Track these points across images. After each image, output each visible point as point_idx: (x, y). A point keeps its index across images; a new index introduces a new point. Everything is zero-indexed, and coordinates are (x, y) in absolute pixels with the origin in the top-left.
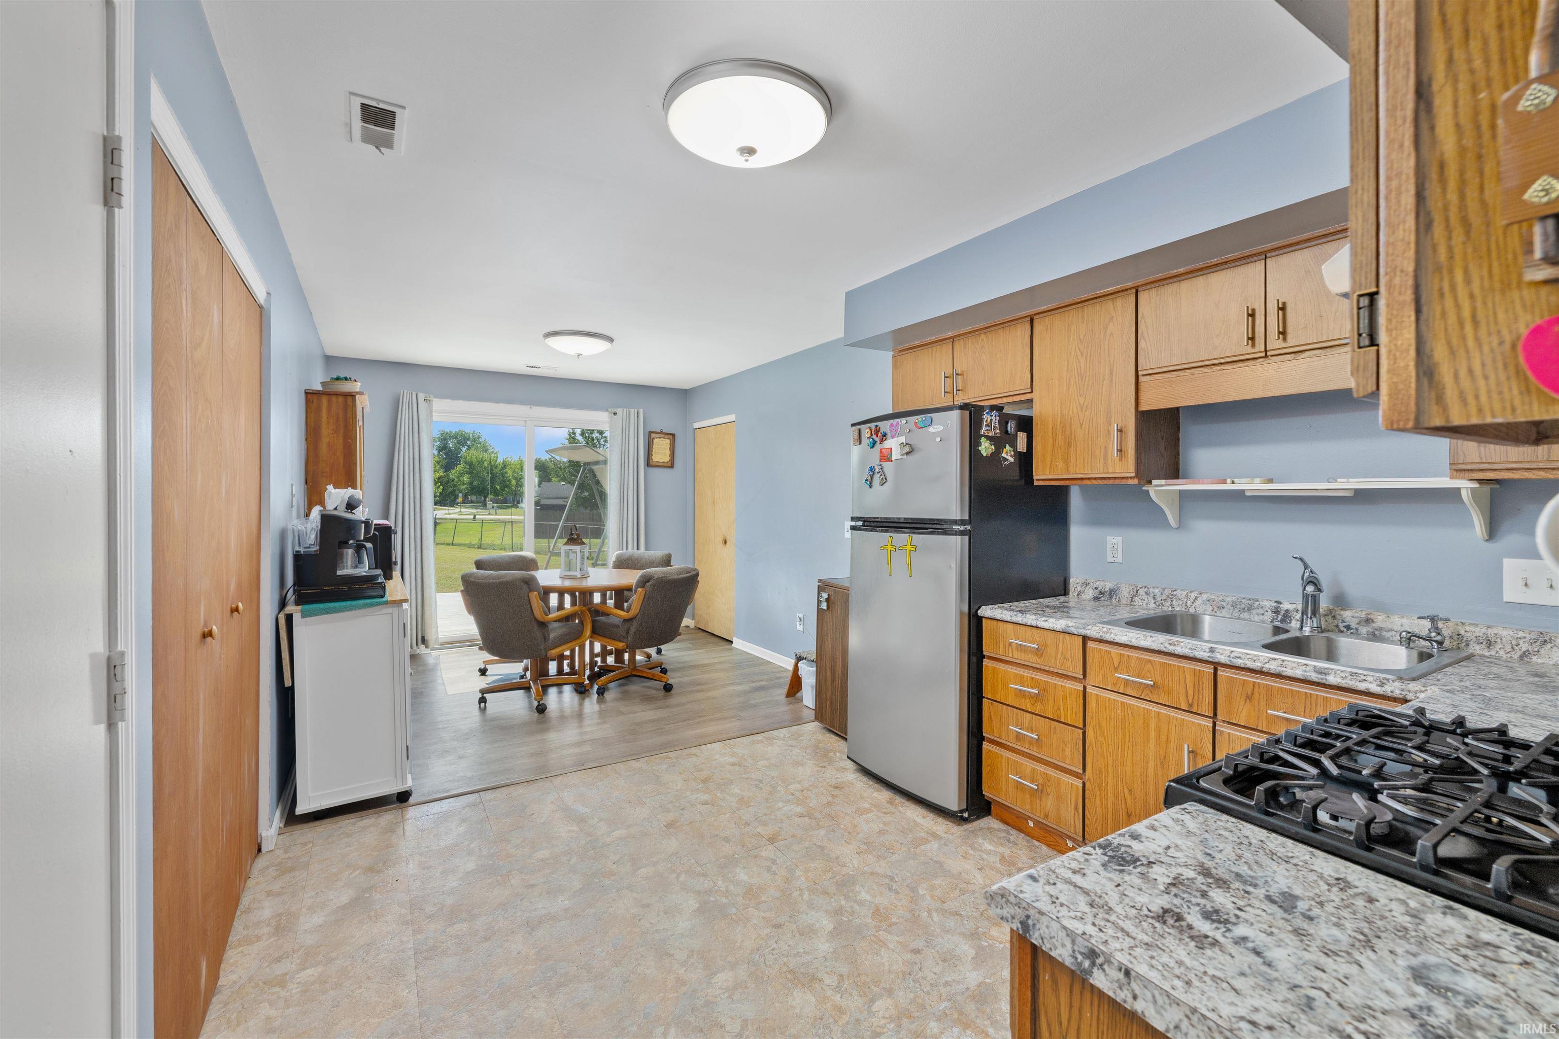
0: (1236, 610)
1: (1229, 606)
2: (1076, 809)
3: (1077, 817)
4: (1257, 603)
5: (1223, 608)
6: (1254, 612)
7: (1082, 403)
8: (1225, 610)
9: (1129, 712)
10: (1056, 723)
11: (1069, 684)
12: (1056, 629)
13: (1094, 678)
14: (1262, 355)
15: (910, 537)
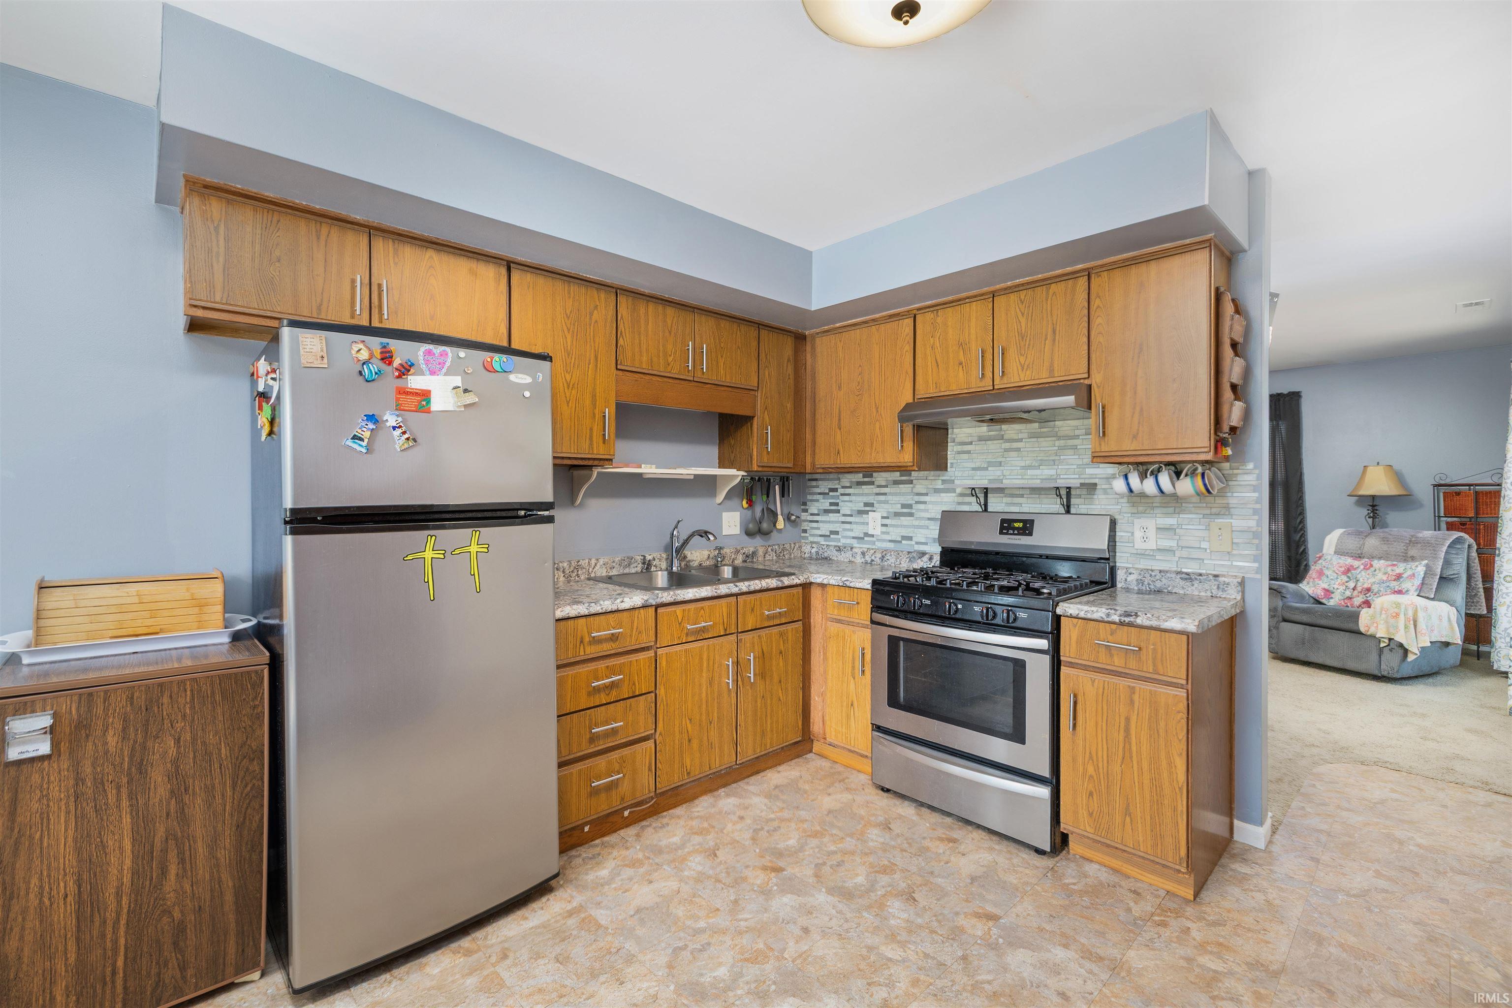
0: (622, 567)
1: (617, 566)
2: (650, 770)
3: (650, 776)
4: (634, 559)
6: (632, 566)
7: (568, 380)
9: (690, 656)
10: (631, 700)
11: (642, 656)
12: (636, 606)
13: (664, 640)
14: (692, 379)
15: (476, 532)
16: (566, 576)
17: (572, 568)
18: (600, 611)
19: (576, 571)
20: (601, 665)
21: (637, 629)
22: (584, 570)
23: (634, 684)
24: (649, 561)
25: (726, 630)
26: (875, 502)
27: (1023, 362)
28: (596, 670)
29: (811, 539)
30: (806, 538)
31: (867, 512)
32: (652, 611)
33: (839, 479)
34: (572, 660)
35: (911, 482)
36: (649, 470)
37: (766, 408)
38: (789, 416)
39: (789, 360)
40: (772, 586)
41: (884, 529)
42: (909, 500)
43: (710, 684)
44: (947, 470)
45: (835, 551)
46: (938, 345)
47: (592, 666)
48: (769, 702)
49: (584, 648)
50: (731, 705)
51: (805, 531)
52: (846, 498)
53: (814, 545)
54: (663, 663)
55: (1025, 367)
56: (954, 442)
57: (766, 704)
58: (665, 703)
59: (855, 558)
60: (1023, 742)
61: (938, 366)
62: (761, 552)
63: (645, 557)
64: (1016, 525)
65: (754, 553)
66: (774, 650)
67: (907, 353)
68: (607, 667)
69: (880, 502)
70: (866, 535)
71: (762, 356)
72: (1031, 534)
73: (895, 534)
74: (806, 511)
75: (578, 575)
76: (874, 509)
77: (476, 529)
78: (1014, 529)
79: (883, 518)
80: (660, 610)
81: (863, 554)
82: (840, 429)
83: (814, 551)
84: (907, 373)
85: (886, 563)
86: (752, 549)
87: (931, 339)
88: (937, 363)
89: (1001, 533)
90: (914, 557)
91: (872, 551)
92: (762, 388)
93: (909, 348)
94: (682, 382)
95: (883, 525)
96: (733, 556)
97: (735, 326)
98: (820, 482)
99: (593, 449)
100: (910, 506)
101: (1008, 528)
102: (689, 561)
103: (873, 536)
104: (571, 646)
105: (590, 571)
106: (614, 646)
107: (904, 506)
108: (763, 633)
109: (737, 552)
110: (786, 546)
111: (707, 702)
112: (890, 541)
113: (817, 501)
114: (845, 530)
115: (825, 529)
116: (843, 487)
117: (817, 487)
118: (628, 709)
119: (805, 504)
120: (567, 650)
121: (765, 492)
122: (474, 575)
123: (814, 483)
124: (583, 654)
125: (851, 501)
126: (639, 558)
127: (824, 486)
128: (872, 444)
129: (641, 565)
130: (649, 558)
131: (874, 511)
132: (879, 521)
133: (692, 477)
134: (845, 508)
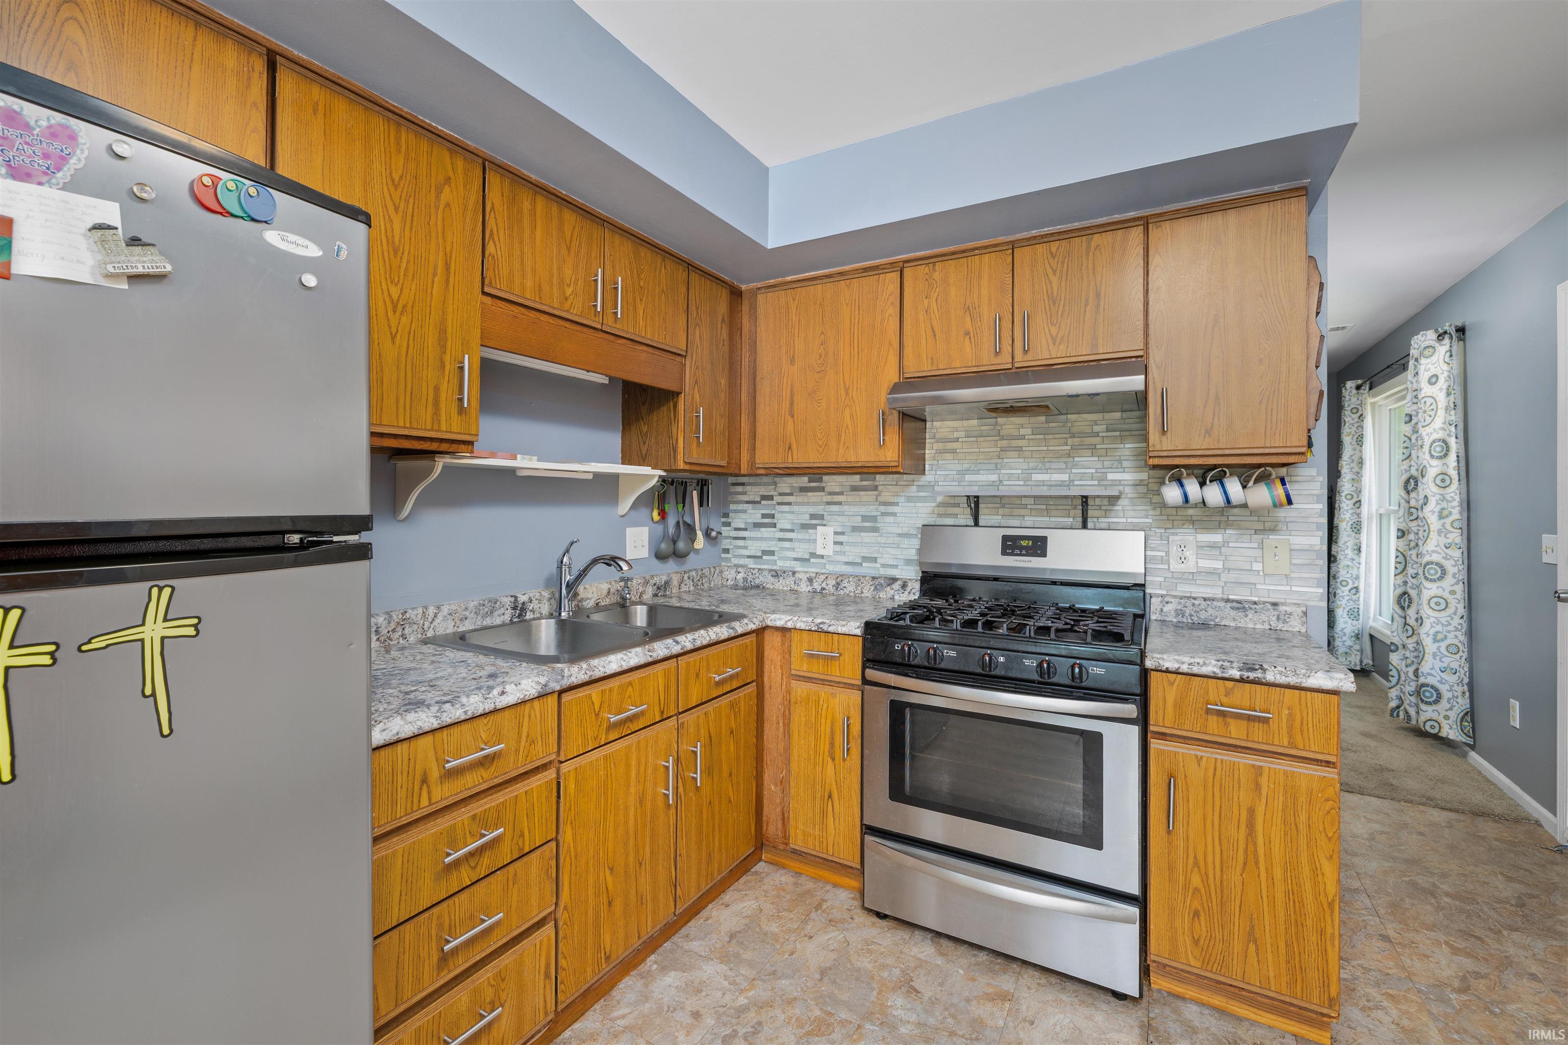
0: (479, 617)
1: (472, 615)
2: (547, 975)
4: (499, 603)
5: (466, 619)
6: (496, 614)
7: (395, 297)
8: (468, 621)
9: (612, 764)
10: (515, 865)
11: (536, 782)
12: (527, 698)
13: (572, 747)
14: (599, 327)
15: (161, 589)
16: (382, 639)
17: (393, 626)
18: (463, 717)
19: (399, 629)
20: (463, 815)
21: (528, 736)
22: (415, 627)
23: (522, 835)
24: (523, 603)
25: (662, 713)
26: (825, 513)
27: (1054, 334)
28: (453, 828)
29: (735, 561)
30: (729, 560)
31: (814, 527)
32: (552, 701)
33: (775, 484)
34: (405, 820)
35: (875, 488)
36: (526, 463)
37: (696, 382)
38: (723, 395)
39: (723, 321)
40: (723, 637)
41: (838, 548)
42: (871, 510)
43: (641, 803)
44: (924, 474)
45: (770, 577)
46: (935, 309)
47: (443, 823)
48: (717, 808)
49: (429, 793)
50: (669, 827)
51: (727, 551)
52: (785, 508)
53: (740, 570)
54: (569, 787)
55: (1058, 340)
56: (934, 438)
57: (713, 813)
58: (573, 853)
59: (798, 585)
60: (1099, 847)
61: (935, 335)
62: (675, 583)
63: (516, 598)
64: (1024, 543)
65: (667, 583)
66: (724, 730)
67: (891, 318)
68: (474, 817)
69: (832, 514)
70: (813, 555)
71: (693, 308)
72: (1044, 554)
73: (853, 553)
74: (728, 524)
75: (403, 636)
76: (825, 522)
77: (162, 583)
78: (1021, 548)
79: (836, 533)
80: (566, 698)
81: (810, 580)
82: (793, 416)
83: (740, 576)
84: (890, 344)
85: (842, 592)
86: (664, 578)
87: (926, 302)
88: (934, 332)
89: (1004, 553)
90: (881, 585)
91: (823, 577)
92: (692, 354)
93: (894, 311)
94: (585, 330)
95: (835, 543)
96: (641, 589)
97: (659, 259)
98: (748, 488)
99: (439, 422)
100: (874, 519)
101: (1013, 547)
102: (582, 600)
103: (822, 557)
104: (402, 794)
105: (426, 627)
106: (485, 775)
107: (865, 518)
108: (709, 707)
109: (646, 583)
110: (706, 571)
111: (636, 833)
112: (847, 563)
113: (745, 511)
114: (783, 549)
115: (755, 548)
116: (781, 494)
117: (744, 493)
118: (511, 883)
119: (726, 515)
120: (394, 803)
121: (680, 499)
122: (154, 694)
123: (739, 489)
124: (426, 803)
125: (793, 513)
126: (508, 601)
127: (754, 493)
128: (839, 436)
129: (510, 611)
130: (522, 599)
131: (825, 525)
132: (831, 538)
133: (590, 477)
134: (784, 522)
